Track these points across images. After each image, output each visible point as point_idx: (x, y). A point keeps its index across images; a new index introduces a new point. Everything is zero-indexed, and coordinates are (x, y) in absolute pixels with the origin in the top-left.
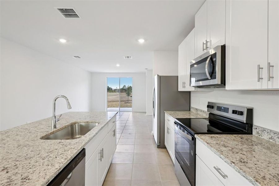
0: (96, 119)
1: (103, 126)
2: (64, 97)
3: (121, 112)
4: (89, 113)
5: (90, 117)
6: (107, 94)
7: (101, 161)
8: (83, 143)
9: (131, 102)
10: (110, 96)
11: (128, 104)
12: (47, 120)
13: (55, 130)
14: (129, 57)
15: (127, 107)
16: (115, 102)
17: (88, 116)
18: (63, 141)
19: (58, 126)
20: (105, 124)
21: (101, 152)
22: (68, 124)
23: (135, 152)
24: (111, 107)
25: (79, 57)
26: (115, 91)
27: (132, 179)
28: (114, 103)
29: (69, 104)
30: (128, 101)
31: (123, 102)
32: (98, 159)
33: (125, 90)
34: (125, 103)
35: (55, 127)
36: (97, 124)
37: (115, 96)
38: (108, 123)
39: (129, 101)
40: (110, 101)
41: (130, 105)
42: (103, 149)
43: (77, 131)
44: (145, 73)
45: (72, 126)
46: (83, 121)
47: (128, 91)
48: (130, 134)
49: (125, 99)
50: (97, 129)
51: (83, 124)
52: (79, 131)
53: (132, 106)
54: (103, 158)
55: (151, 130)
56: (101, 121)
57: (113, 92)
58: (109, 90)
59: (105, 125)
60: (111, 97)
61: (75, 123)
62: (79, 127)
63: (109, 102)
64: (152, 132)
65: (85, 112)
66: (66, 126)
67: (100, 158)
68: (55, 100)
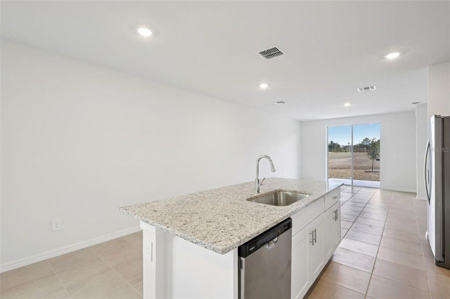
0: (307, 189)
1: (316, 198)
2: (267, 157)
3: (354, 188)
4: (296, 180)
5: (299, 186)
6: (328, 154)
7: (313, 244)
8: (289, 212)
9: (377, 170)
10: (334, 158)
11: (372, 175)
12: (249, 184)
13: (258, 194)
14: (368, 88)
15: (370, 179)
16: (345, 170)
17: (295, 184)
18: (267, 205)
19: (262, 192)
20: (319, 196)
21: (313, 233)
22: (272, 190)
23: (378, 257)
24: (336, 177)
25: (283, 103)
26: (345, 148)
27: (368, 295)
28: (342, 171)
29: (273, 166)
30: (373, 168)
31: (361, 170)
32: (308, 241)
33: (367, 147)
34: (366, 172)
35: (258, 192)
36: (308, 196)
37: (345, 159)
38: (324, 196)
39: (375, 169)
40: (335, 167)
41: (376, 175)
42: (315, 230)
43: (282, 202)
44: (414, 112)
45: (276, 193)
46: (290, 189)
47: (371, 149)
48: (370, 226)
49: (366, 165)
50: (306, 200)
51: (289, 193)
52: (284, 202)
53: (381, 179)
54: (316, 242)
55: (425, 228)
56: (314, 192)
57: (342, 152)
58: (333, 147)
59: (319, 198)
60: (337, 160)
61: (280, 191)
62: (284, 196)
63: (331, 168)
64: (427, 233)
65: (292, 179)
66: (269, 192)
67: (311, 241)
68: (259, 161)
